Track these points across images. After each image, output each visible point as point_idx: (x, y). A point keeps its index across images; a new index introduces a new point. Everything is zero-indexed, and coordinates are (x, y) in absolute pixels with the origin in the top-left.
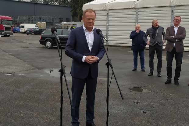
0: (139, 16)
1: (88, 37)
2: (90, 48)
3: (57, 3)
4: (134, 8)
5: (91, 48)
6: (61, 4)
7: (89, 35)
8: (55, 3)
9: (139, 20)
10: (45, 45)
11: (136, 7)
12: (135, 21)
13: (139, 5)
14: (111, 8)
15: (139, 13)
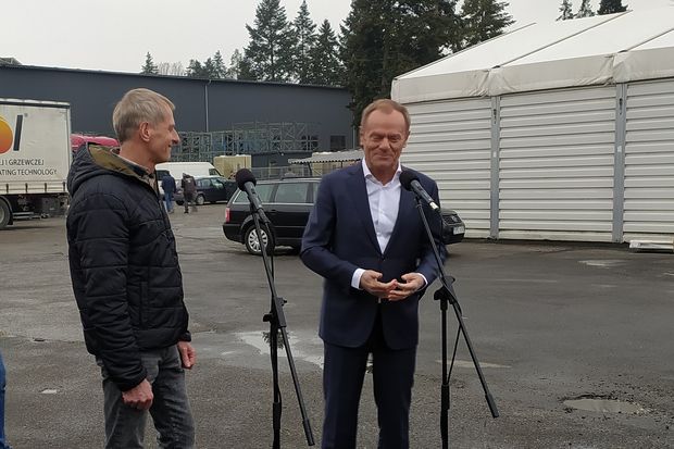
0: (630, 114)
1: (377, 203)
2: (383, 242)
3: (292, 78)
4: (610, 83)
5: (387, 240)
6: (308, 80)
7: (382, 193)
8: (284, 77)
9: (629, 134)
10: (244, 241)
11: (617, 79)
12: (612, 137)
13: (628, 67)
14: (509, 90)
15: (630, 103)
